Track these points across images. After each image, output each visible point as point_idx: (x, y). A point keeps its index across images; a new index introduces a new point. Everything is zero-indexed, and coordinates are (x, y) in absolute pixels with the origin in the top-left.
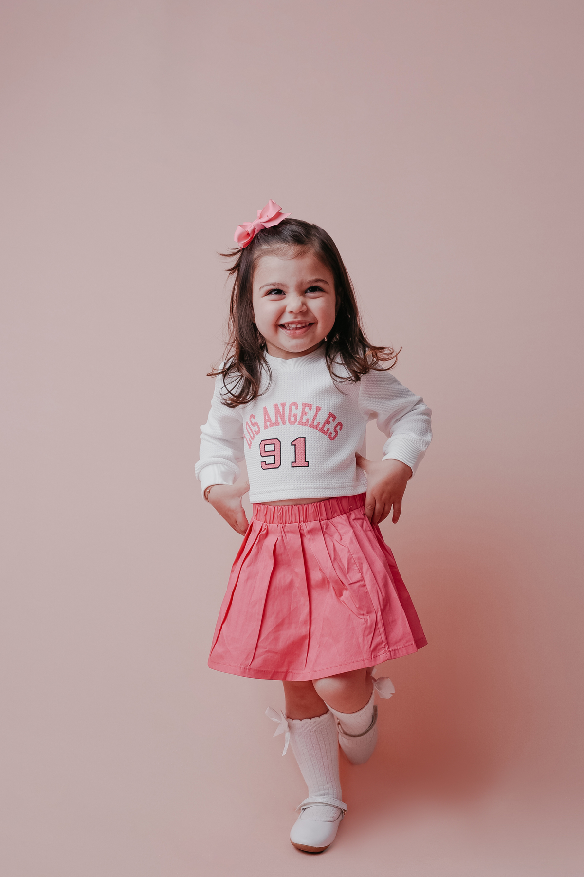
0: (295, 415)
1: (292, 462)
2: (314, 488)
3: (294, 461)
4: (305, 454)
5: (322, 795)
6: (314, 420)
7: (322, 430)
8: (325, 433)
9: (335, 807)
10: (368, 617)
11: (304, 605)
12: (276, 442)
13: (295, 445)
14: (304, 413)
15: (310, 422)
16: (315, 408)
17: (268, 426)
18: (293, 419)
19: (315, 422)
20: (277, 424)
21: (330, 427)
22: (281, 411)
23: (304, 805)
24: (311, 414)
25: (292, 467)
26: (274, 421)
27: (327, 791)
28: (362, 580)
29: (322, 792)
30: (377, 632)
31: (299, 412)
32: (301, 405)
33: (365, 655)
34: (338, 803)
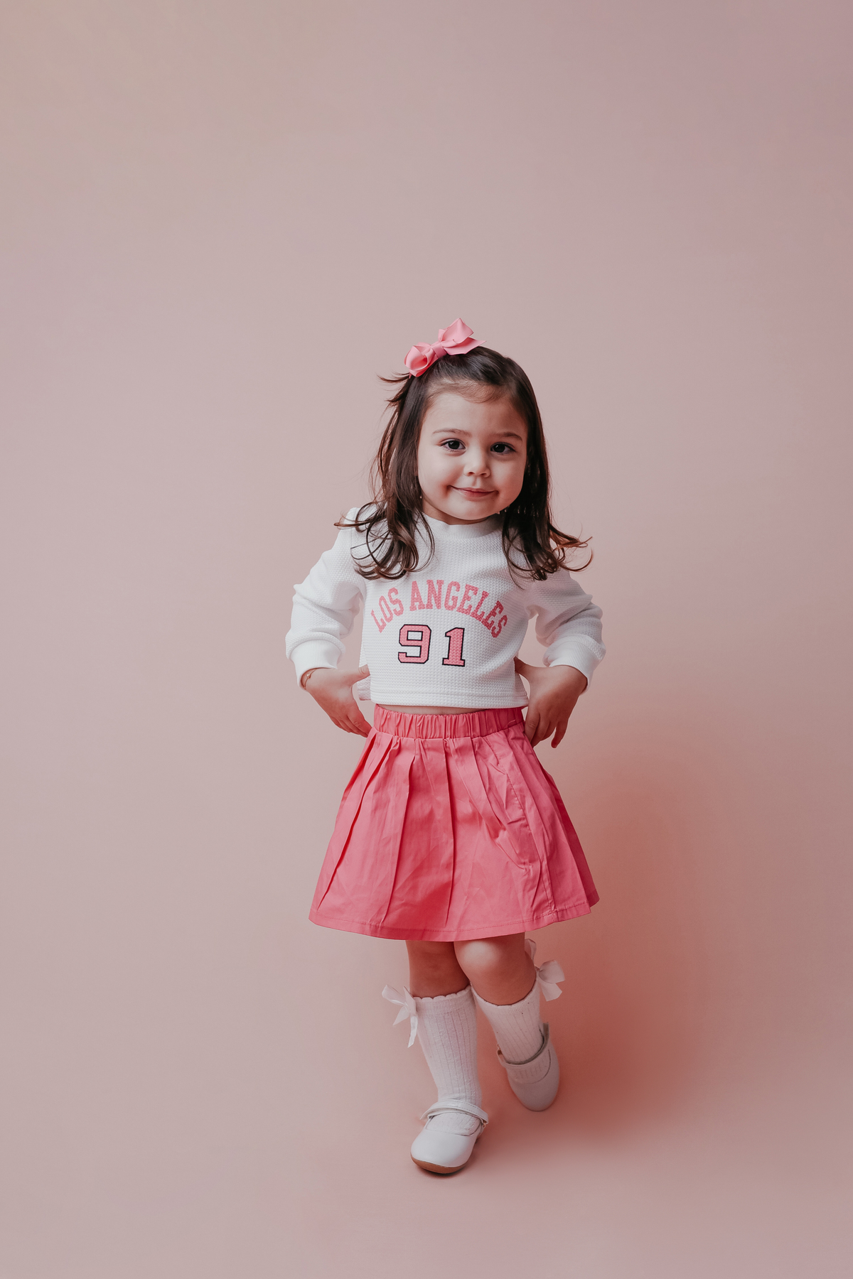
0: (455, 599)
1: (444, 659)
2: (469, 695)
3: (447, 657)
4: (462, 650)
5: (456, 1099)
6: (477, 608)
7: (485, 623)
8: (488, 626)
9: (473, 1115)
10: (531, 867)
11: (447, 843)
12: (425, 630)
13: (450, 637)
14: (467, 598)
15: (472, 610)
16: (481, 593)
17: (417, 606)
18: (451, 603)
19: (479, 610)
20: (429, 606)
21: (495, 620)
22: (437, 590)
23: (432, 1112)
24: (475, 600)
25: (443, 664)
26: (425, 602)
27: (464, 1094)
28: (524, 819)
29: (457, 1095)
30: (541, 887)
31: (460, 595)
32: (464, 587)
33: (526, 916)
34: (476, 1111)
